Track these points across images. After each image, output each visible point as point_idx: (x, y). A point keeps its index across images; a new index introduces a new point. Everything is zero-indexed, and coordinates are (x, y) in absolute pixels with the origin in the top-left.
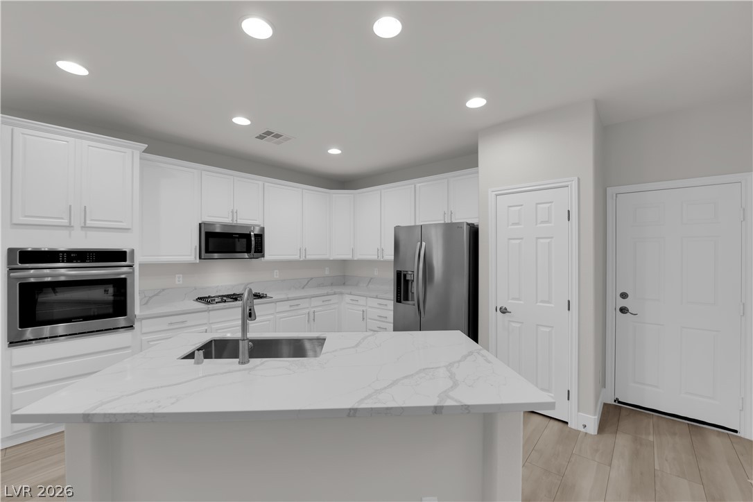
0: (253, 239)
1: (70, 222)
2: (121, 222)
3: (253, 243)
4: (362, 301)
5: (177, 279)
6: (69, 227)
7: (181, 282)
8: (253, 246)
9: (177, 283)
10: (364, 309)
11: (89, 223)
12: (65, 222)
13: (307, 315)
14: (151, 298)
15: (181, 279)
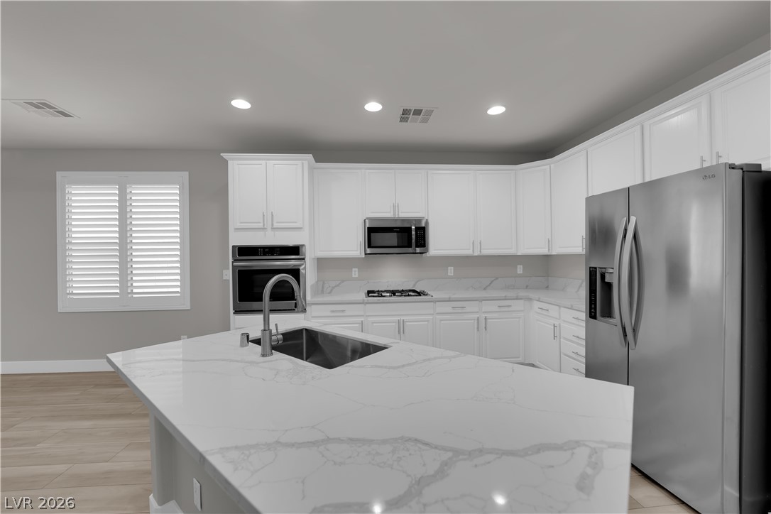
0: (413, 233)
1: (264, 225)
2: (296, 222)
3: (414, 237)
4: (554, 311)
5: (353, 273)
6: (264, 229)
7: (357, 276)
8: (413, 241)
9: (353, 276)
10: (557, 323)
11: (276, 225)
12: (261, 225)
13: (476, 321)
14: (333, 288)
15: (357, 273)
